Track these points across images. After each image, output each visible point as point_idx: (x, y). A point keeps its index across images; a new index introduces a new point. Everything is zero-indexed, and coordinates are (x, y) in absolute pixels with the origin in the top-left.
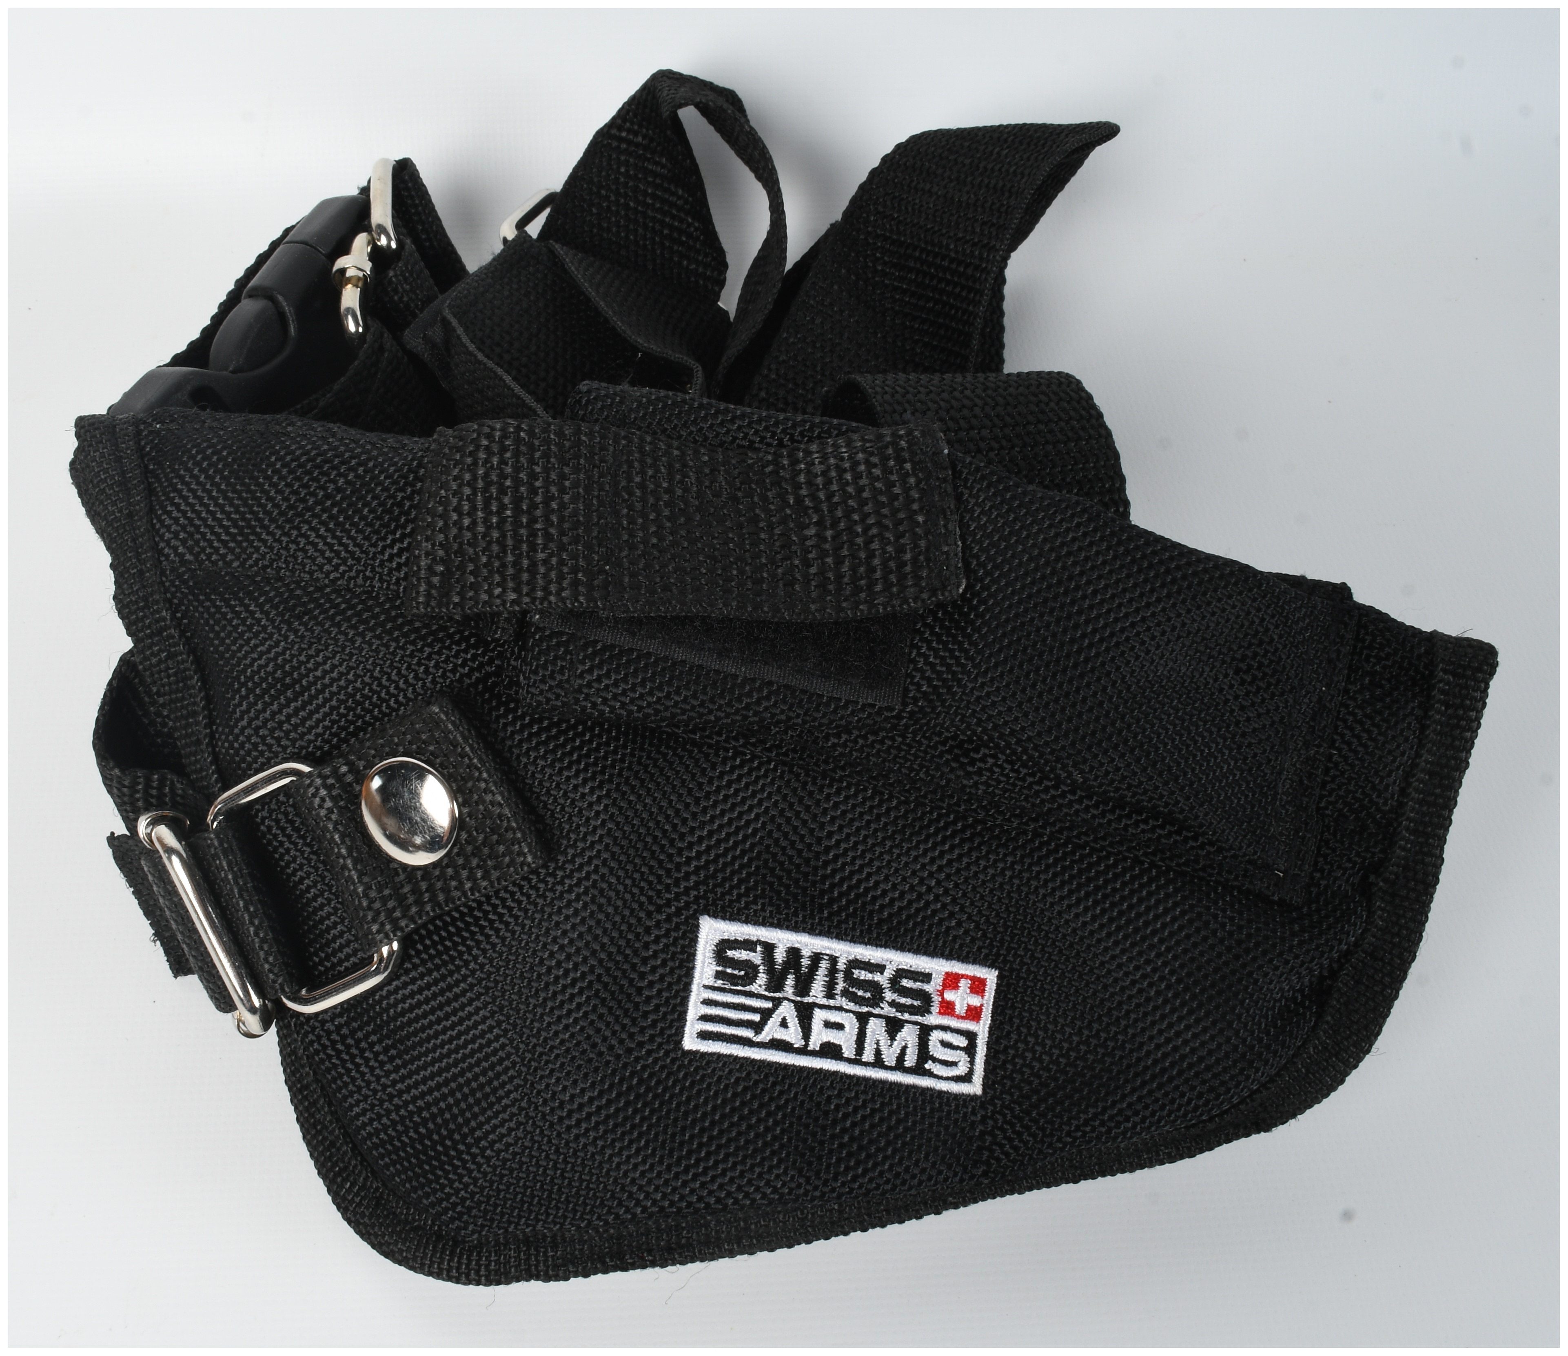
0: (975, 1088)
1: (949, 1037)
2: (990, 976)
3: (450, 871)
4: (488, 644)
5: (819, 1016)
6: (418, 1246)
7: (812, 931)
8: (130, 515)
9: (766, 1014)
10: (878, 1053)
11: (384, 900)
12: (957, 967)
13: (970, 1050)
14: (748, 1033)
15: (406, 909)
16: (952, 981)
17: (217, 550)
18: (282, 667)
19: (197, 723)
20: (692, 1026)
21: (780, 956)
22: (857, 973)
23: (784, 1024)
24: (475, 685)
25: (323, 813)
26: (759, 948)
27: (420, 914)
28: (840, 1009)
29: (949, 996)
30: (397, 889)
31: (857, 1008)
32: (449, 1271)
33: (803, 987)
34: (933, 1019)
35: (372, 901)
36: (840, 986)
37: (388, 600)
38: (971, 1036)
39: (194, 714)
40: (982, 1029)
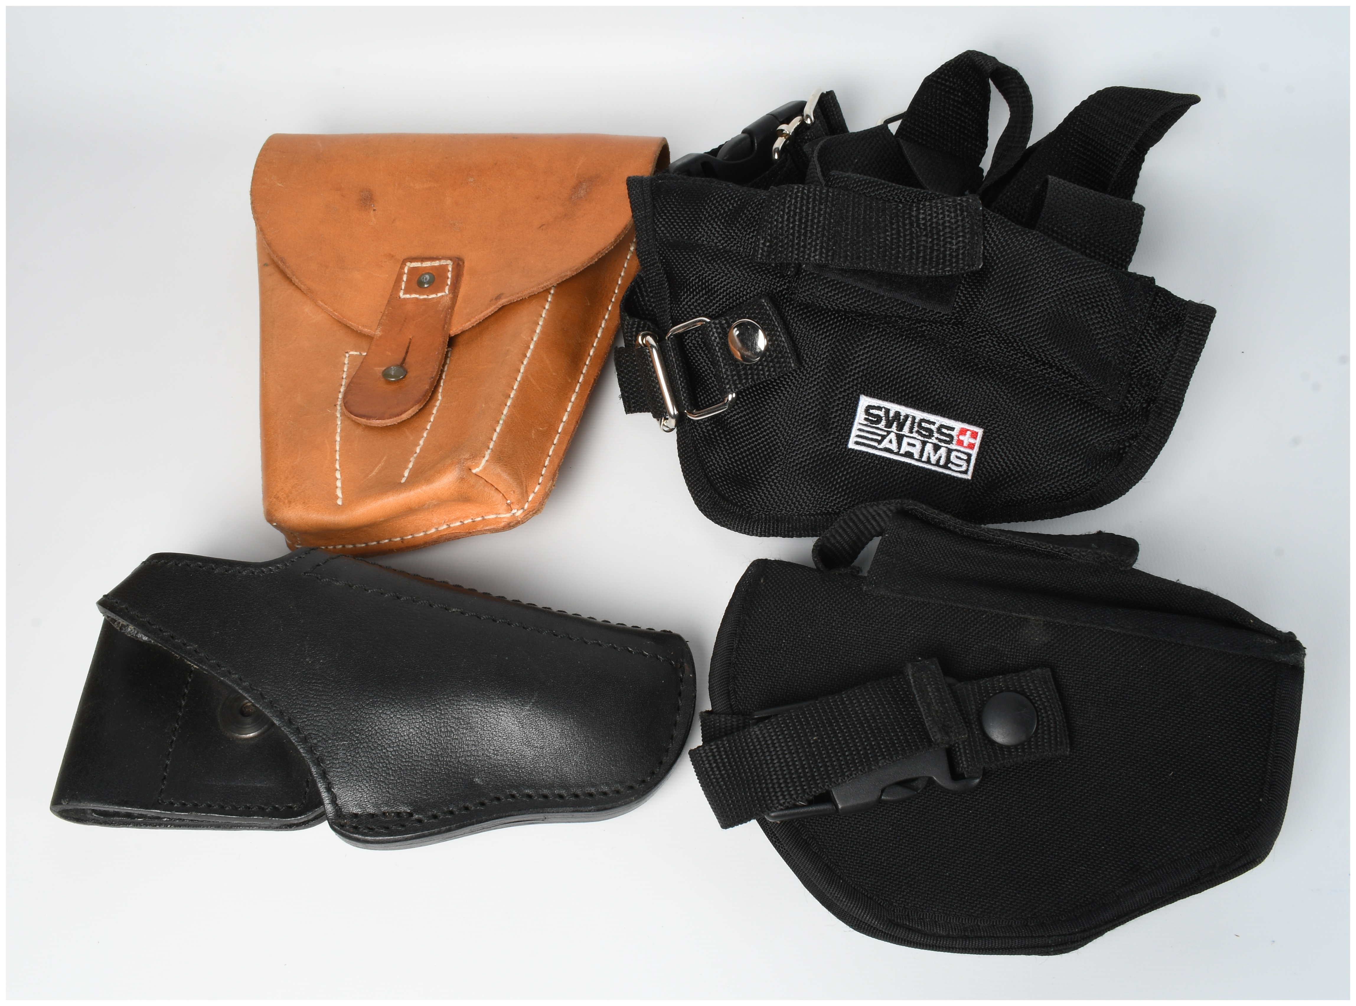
0: (969, 476)
1: (959, 455)
2: (980, 431)
3: (760, 367)
4: (784, 277)
5: (905, 440)
6: (732, 520)
7: (906, 405)
8: (646, 217)
9: (884, 437)
10: (929, 458)
11: (733, 376)
12: (966, 426)
13: (968, 461)
14: (875, 444)
15: (741, 380)
16: (963, 432)
17: (679, 232)
18: (702, 281)
19: (665, 303)
20: (853, 439)
21: (892, 414)
22: (923, 424)
23: (891, 442)
24: (778, 293)
25: (713, 338)
26: (883, 410)
27: (746, 383)
28: (915, 438)
29: (961, 438)
30: (738, 372)
31: (922, 439)
32: (745, 529)
33: (901, 427)
34: (953, 446)
35: (728, 376)
36: (916, 429)
37: (746, 256)
38: (969, 456)
39: (664, 299)
40: (974, 453)
